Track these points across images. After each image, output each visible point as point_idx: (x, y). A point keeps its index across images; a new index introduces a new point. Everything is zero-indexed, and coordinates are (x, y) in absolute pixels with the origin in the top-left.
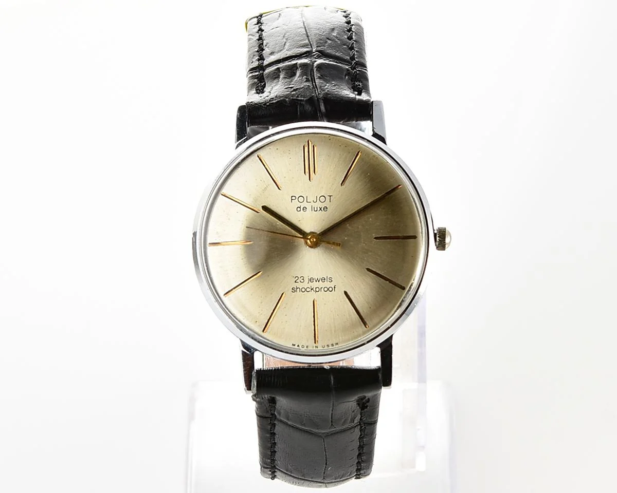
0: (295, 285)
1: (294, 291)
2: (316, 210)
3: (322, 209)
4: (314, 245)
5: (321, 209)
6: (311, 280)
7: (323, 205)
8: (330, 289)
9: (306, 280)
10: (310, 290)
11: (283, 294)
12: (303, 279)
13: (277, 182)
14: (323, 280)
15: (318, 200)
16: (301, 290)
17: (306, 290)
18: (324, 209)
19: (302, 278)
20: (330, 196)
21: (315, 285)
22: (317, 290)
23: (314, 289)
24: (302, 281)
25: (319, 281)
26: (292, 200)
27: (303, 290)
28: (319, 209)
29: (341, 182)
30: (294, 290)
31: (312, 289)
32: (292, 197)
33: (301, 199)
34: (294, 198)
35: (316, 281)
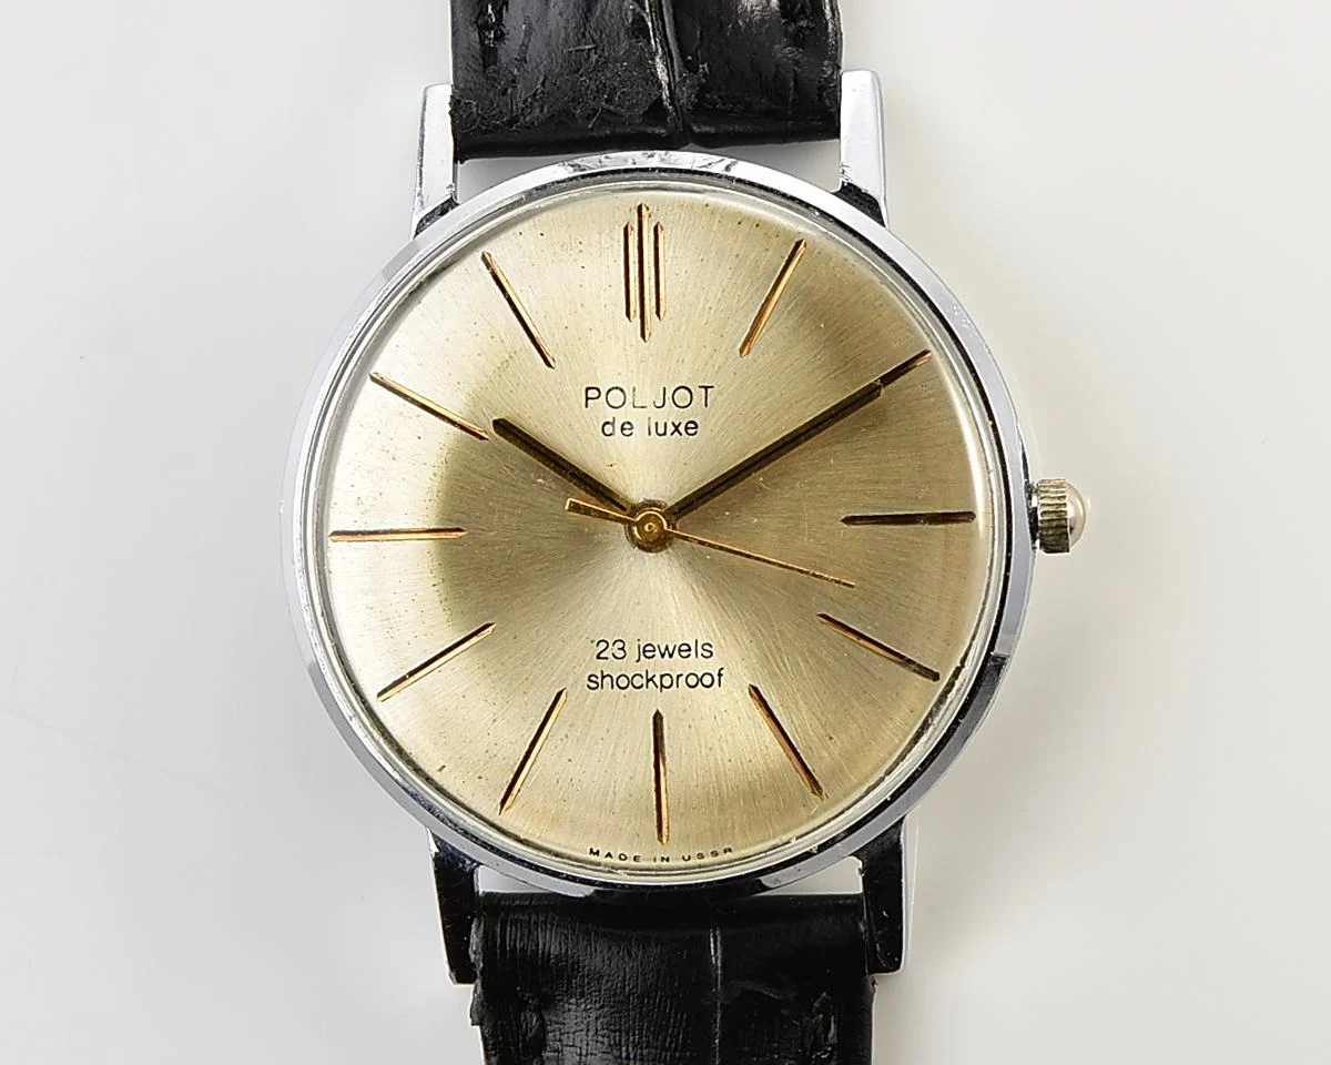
0: (598, 667)
1: (594, 685)
2: (661, 431)
3: (682, 429)
4: (656, 544)
5: (677, 428)
6: (646, 651)
7: (682, 417)
8: (707, 680)
9: (633, 653)
10: (644, 681)
11: (559, 695)
12: (622, 649)
13: (540, 342)
14: (685, 650)
15: (669, 401)
16: (615, 683)
17: (630, 682)
18: (686, 428)
19: (621, 645)
20: (706, 388)
21: (658, 666)
22: (667, 681)
23: (657, 680)
24: (621, 654)
25: (671, 656)
26: (587, 399)
27: (623, 681)
28: (671, 428)
29: (739, 346)
30: (595, 682)
31: (648, 681)
32: (588, 389)
33: (616, 397)
34: (592, 393)
35: (663, 656)
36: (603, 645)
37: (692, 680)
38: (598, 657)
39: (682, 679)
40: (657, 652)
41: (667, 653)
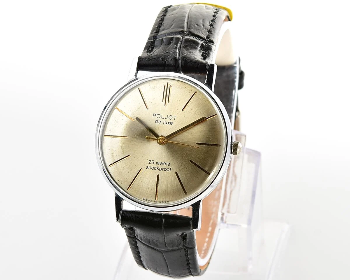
0: (148, 165)
1: (147, 168)
3: (170, 123)
6: (158, 163)
7: (170, 121)
8: (168, 170)
9: (155, 163)
10: (157, 169)
11: (141, 169)
12: (153, 162)
13: (146, 104)
14: (165, 164)
15: (168, 118)
16: (151, 168)
20: (175, 116)
21: (159, 166)
23: (159, 169)
27: (153, 168)
28: (168, 123)
29: (182, 109)
33: (158, 116)
34: (154, 115)
35: (161, 164)
36: (150, 161)
37: (165, 169)
38: (149, 163)
39: (164, 169)
40: (160, 164)
41: (162, 164)
